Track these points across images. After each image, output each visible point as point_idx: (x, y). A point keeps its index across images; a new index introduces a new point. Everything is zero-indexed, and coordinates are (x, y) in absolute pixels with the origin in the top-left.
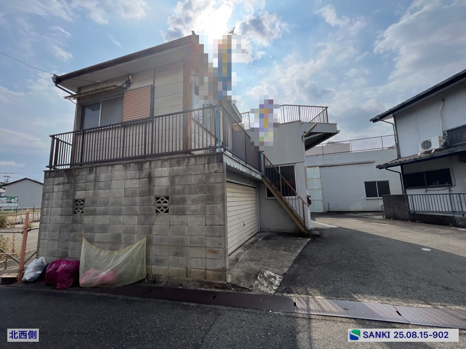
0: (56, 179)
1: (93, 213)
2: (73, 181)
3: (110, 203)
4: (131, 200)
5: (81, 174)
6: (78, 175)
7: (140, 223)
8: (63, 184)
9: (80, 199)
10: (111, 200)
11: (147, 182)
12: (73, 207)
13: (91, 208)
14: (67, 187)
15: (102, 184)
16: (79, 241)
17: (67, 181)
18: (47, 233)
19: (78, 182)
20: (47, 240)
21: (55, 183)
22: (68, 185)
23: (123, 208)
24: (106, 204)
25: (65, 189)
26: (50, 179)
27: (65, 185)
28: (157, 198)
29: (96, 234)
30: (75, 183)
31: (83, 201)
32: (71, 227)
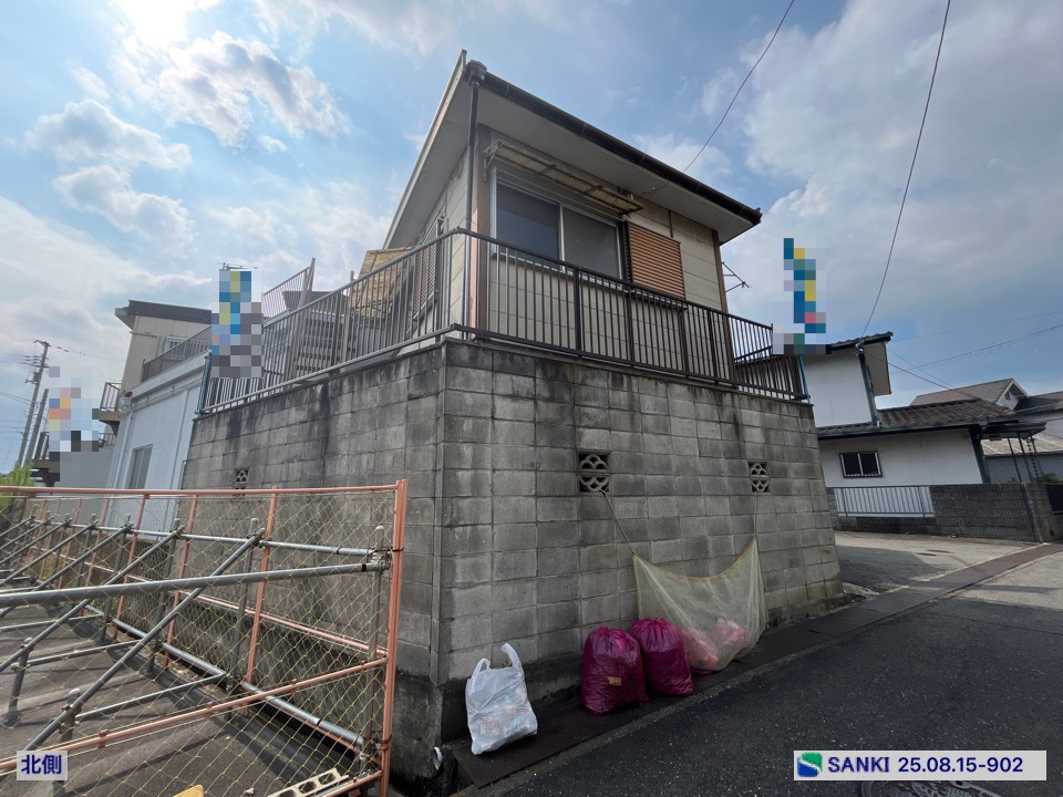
0: (503, 378)
1: (637, 490)
2: (567, 398)
3: (674, 469)
7: (734, 513)
8: (535, 399)
9: (595, 452)
10: (675, 462)
11: (733, 431)
12: (577, 472)
13: (631, 476)
14: (548, 411)
15: (649, 421)
16: (608, 569)
17: (545, 393)
18: (485, 560)
19: (584, 403)
20: (488, 587)
21: (501, 390)
22: (553, 406)
23: (700, 479)
24: (665, 468)
25: (543, 416)
26: (472, 373)
27: (540, 403)
28: (751, 465)
29: (653, 544)
30: (575, 404)
31: (604, 457)
32: (578, 533)
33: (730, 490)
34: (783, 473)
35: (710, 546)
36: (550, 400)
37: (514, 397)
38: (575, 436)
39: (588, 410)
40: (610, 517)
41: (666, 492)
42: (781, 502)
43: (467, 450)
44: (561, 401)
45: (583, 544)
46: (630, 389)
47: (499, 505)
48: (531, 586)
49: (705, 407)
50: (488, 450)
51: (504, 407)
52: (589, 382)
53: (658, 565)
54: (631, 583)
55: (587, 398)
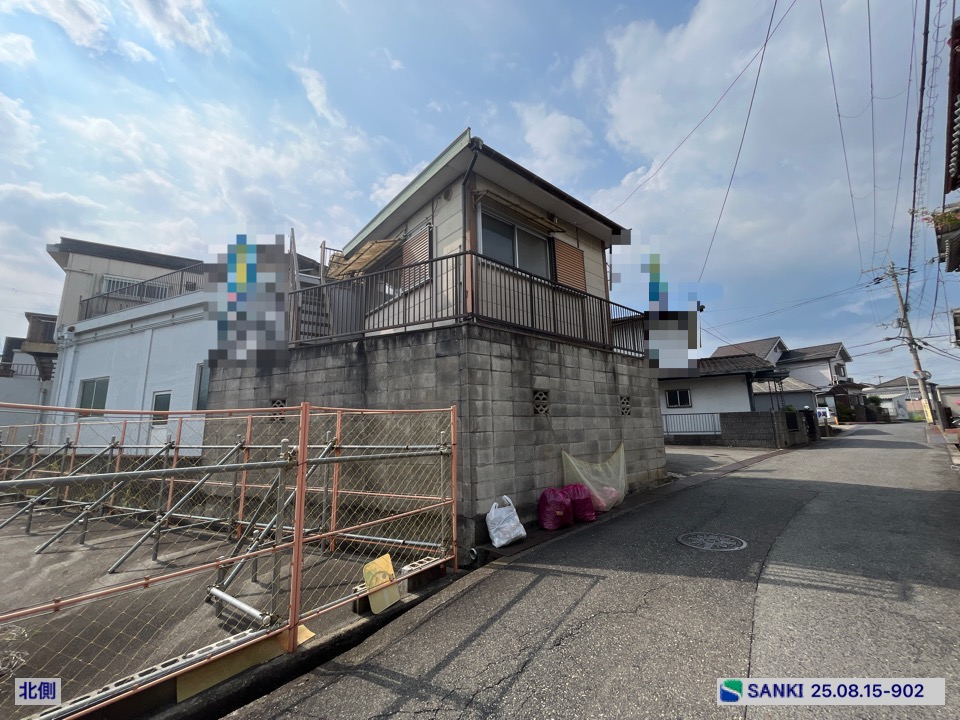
0: (495, 345)
1: (563, 413)
2: (527, 357)
3: (582, 401)
4: (601, 398)
6: (536, 349)
7: (612, 427)
8: (511, 358)
9: (542, 390)
11: (613, 378)
12: (533, 403)
13: (560, 405)
14: (518, 365)
15: (569, 372)
16: (549, 458)
17: (517, 355)
18: (490, 451)
19: (536, 361)
20: (492, 466)
21: (494, 353)
22: (521, 362)
23: (595, 407)
24: (577, 401)
25: (515, 369)
26: (481, 343)
27: (514, 361)
28: (621, 398)
29: (571, 445)
30: (531, 361)
31: (546, 393)
32: (534, 438)
33: (610, 414)
34: (638, 404)
35: (599, 447)
36: (519, 359)
37: (501, 357)
38: (532, 381)
39: (538, 365)
40: (550, 428)
41: (577, 414)
42: (637, 421)
43: (480, 389)
44: (524, 360)
45: (536, 444)
46: (559, 352)
47: (496, 421)
48: (512, 466)
49: (598, 363)
50: (490, 389)
51: (497, 363)
52: (538, 347)
53: (574, 456)
54: (561, 466)
55: (537, 358)
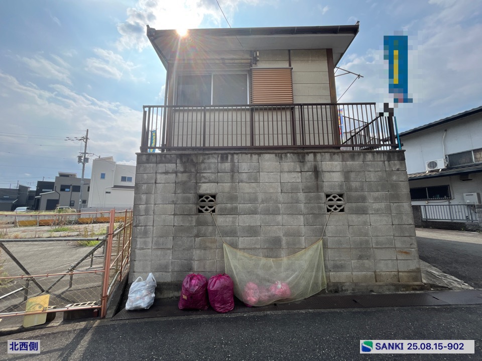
0: (161, 165)
1: (233, 212)
2: (193, 170)
3: (260, 200)
4: (292, 197)
5: (206, 161)
6: (203, 162)
7: (307, 224)
8: (176, 173)
9: (208, 194)
10: (261, 196)
11: (313, 177)
12: (197, 204)
13: (229, 205)
14: (183, 177)
15: (244, 176)
16: (211, 248)
17: (182, 170)
18: (150, 240)
19: (203, 172)
20: (150, 250)
21: (160, 171)
22: (185, 175)
23: (280, 205)
25: (180, 180)
26: (147, 165)
27: (179, 174)
30: (197, 173)
31: (214, 197)
32: (195, 231)
35: (284, 242)
36: (184, 172)
37: (166, 173)
38: (197, 187)
39: (205, 175)
43: (144, 197)
44: (190, 172)
45: (197, 236)
46: (232, 161)
47: (157, 218)
48: (169, 252)
50: (153, 196)
51: (161, 178)
54: (223, 256)
55: (205, 169)
